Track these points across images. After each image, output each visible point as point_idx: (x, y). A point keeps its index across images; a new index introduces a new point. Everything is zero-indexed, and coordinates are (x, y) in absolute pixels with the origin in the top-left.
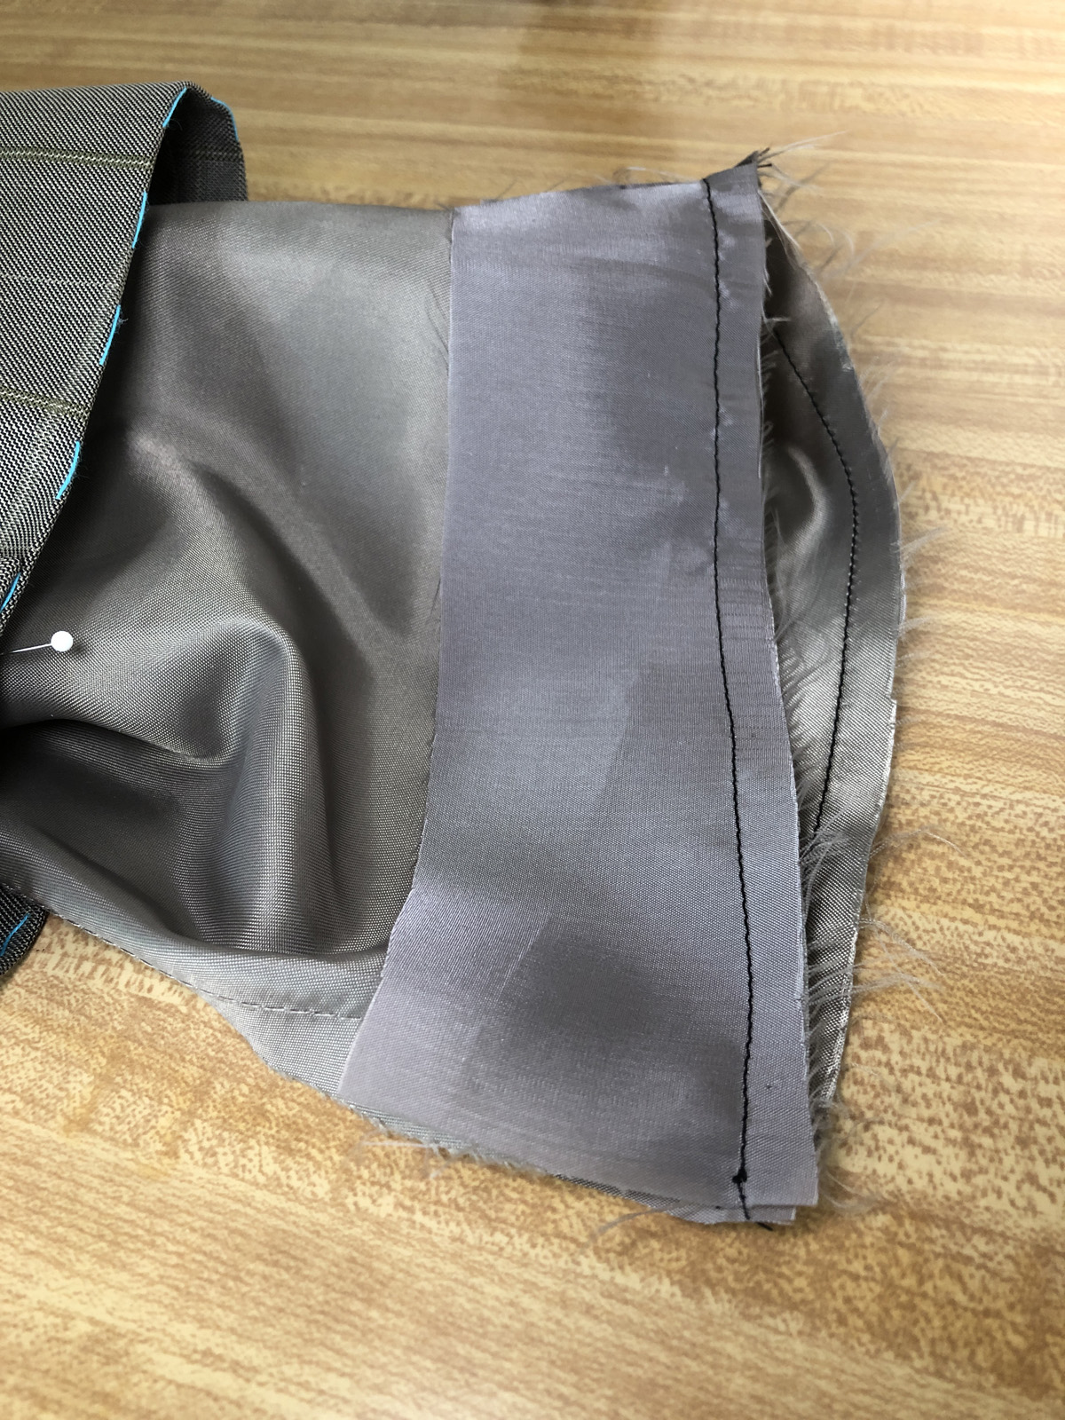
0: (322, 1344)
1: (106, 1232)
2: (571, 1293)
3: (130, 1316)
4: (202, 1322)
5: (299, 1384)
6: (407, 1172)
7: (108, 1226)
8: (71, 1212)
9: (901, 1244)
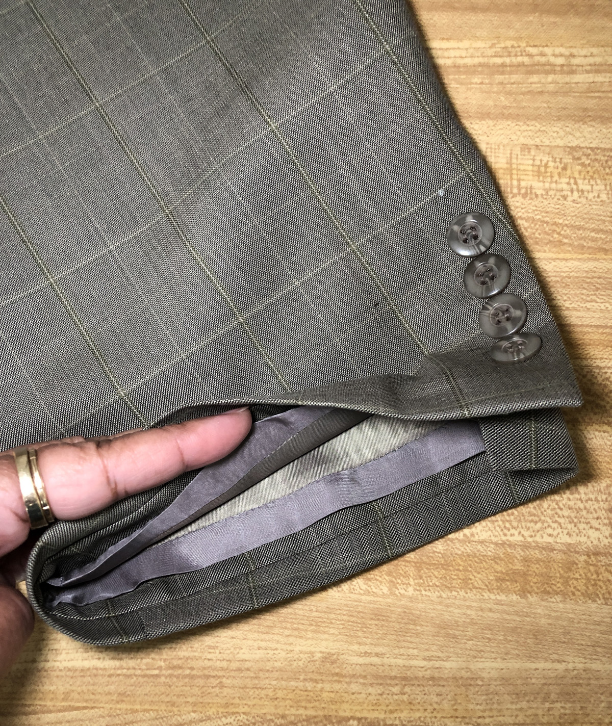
0: (404, 641)
1: (313, 623)
2: (483, 606)
3: (334, 648)
4: (360, 644)
5: (401, 655)
6: (415, 577)
7: (312, 620)
8: (296, 619)
9: (591, 565)
